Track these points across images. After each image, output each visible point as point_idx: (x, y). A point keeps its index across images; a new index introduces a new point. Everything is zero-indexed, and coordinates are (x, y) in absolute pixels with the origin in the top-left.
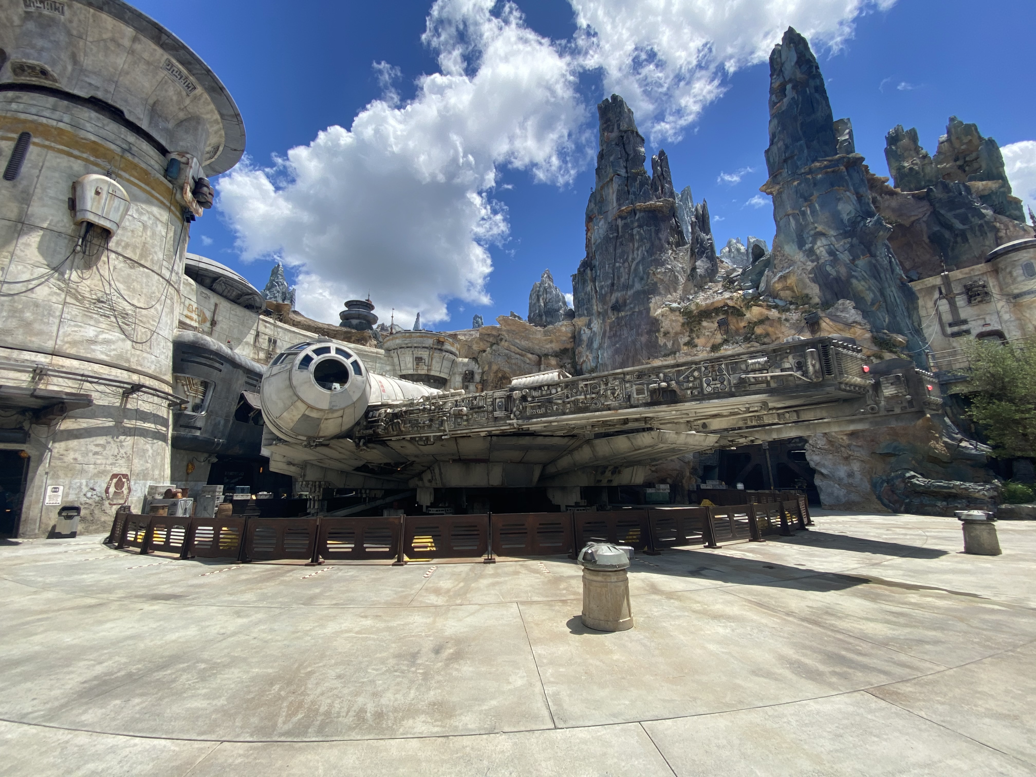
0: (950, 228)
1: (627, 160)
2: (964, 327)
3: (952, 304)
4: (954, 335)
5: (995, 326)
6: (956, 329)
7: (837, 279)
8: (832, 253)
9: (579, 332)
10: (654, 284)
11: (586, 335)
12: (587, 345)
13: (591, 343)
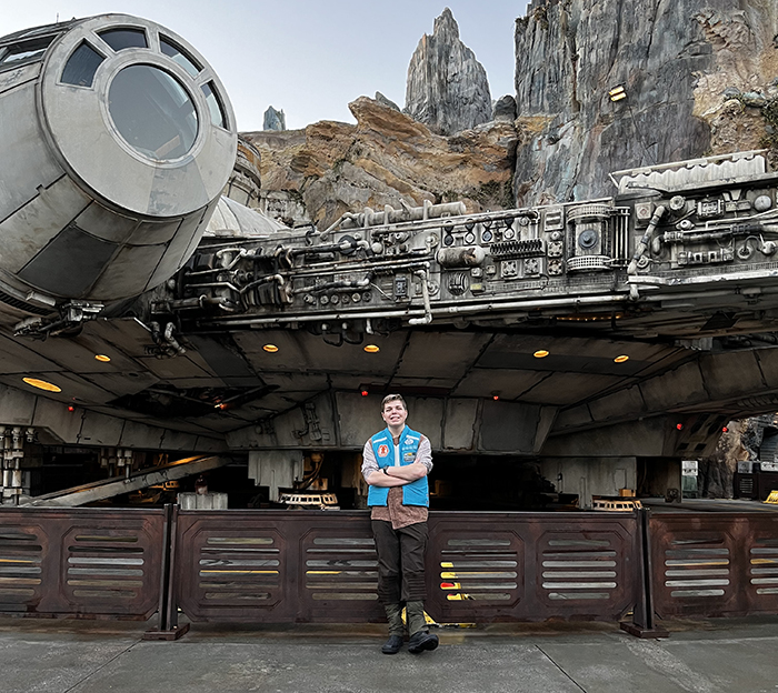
9: (529, 148)
10: (707, 50)
11: (544, 153)
12: (546, 175)
13: (555, 167)
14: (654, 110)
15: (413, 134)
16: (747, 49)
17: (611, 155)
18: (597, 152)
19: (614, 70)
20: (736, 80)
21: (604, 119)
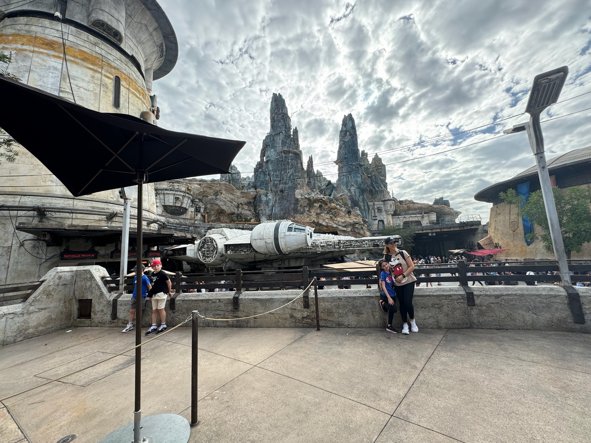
0: (375, 188)
1: (286, 128)
2: (376, 218)
3: (374, 211)
4: (374, 220)
5: (382, 219)
6: (374, 218)
7: (356, 200)
8: (355, 192)
9: (260, 196)
10: (296, 185)
11: (264, 198)
12: (265, 203)
13: (267, 203)
14: (288, 194)
15: (233, 190)
16: (303, 186)
17: (281, 202)
18: (277, 201)
19: (280, 186)
20: (302, 192)
21: (278, 195)
